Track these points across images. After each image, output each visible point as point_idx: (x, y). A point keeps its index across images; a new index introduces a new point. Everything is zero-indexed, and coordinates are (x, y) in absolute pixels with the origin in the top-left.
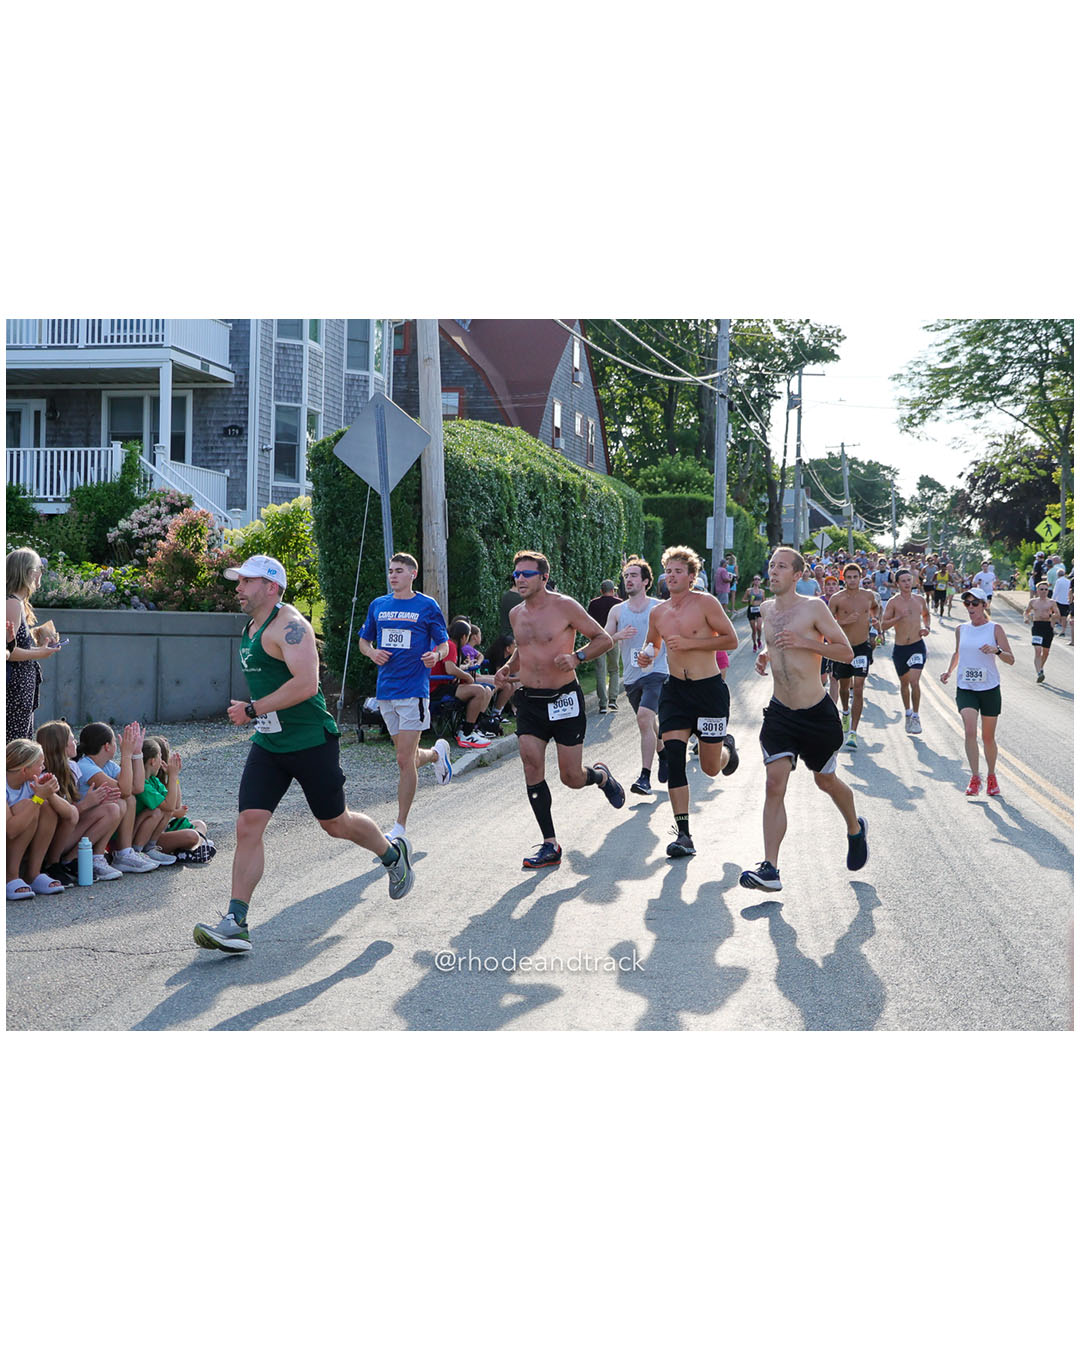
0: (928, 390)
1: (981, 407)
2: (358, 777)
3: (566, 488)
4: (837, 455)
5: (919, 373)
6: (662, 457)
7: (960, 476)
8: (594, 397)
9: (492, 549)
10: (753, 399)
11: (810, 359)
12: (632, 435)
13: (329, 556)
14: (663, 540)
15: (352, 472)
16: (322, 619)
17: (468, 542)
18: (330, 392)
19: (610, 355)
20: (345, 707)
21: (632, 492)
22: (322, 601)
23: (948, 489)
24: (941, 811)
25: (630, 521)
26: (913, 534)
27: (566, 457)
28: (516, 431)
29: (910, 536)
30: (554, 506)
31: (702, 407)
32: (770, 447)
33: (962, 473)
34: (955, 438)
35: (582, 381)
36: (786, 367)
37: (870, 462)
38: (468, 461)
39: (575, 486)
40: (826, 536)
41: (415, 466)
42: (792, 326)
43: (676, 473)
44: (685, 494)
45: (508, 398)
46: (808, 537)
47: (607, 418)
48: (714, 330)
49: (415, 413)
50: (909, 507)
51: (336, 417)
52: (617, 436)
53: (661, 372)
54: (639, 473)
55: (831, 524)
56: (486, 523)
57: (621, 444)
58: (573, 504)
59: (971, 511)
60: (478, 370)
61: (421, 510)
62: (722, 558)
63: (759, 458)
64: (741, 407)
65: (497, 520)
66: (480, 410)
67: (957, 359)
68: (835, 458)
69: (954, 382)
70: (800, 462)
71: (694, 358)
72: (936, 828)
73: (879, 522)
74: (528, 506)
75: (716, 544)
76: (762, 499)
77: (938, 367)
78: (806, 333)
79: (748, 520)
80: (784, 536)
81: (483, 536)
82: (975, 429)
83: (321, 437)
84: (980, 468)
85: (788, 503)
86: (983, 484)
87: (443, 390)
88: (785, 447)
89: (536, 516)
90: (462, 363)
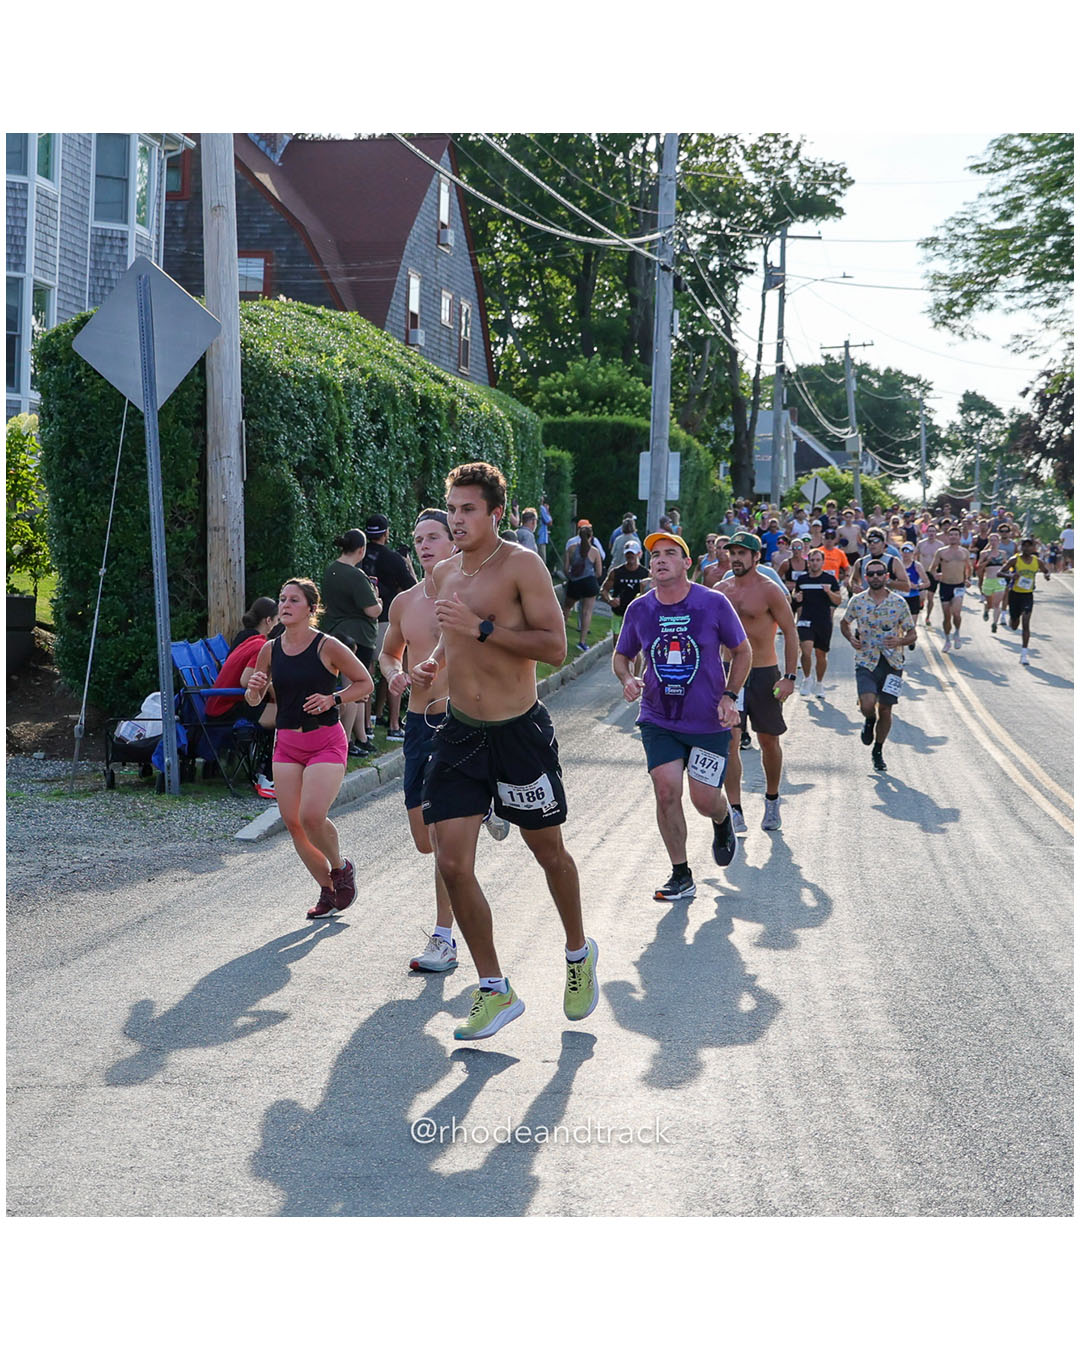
0: (977, 262)
1: (1057, 289)
2: (106, 843)
3: (425, 406)
4: (838, 361)
5: (964, 237)
6: (574, 360)
7: (1024, 394)
8: (470, 268)
9: (313, 497)
10: (712, 274)
11: (798, 215)
12: (527, 326)
13: (65, 505)
14: (572, 486)
15: (101, 377)
16: (52, 601)
17: (277, 485)
18: (70, 256)
19: (496, 204)
20: (86, 735)
21: (526, 412)
22: (53, 574)
23: (1005, 412)
24: (989, 901)
25: (523, 456)
26: (953, 482)
27: (427, 358)
28: (351, 317)
29: (948, 484)
30: (407, 432)
31: (635, 285)
32: (736, 346)
33: (1027, 390)
34: (1017, 336)
35: (452, 245)
36: (762, 225)
37: (889, 370)
38: (277, 363)
39: (439, 402)
40: (822, 485)
41: (197, 369)
42: (771, 164)
43: (594, 384)
44: (607, 417)
45: (340, 267)
46: (793, 484)
47: (489, 300)
48: (654, 167)
49: (197, 289)
50: (946, 441)
51: (78, 294)
52: (504, 327)
53: (572, 231)
54: (537, 384)
55: (827, 464)
56: (303, 457)
57: (510, 340)
58: (437, 430)
59: (1040, 447)
60: (294, 224)
61: (205, 435)
62: (663, 514)
63: (720, 363)
64: (692, 284)
65: (320, 452)
66: (297, 284)
67: (1020, 217)
68: (835, 364)
69: (1016, 250)
70: (781, 369)
71: (622, 209)
72: (981, 927)
73: (901, 461)
74: (368, 432)
75: (654, 493)
76: (724, 426)
77: (993, 227)
78: (792, 173)
79: (701, 457)
80: (757, 483)
81: (299, 477)
82: (1047, 322)
83: (54, 324)
84: (1055, 382)
85: (763, 432)
86: (1060, 407)
87: (241, 254)
88: (760, 346)
89: (380, 447)
90: (269, 214)
